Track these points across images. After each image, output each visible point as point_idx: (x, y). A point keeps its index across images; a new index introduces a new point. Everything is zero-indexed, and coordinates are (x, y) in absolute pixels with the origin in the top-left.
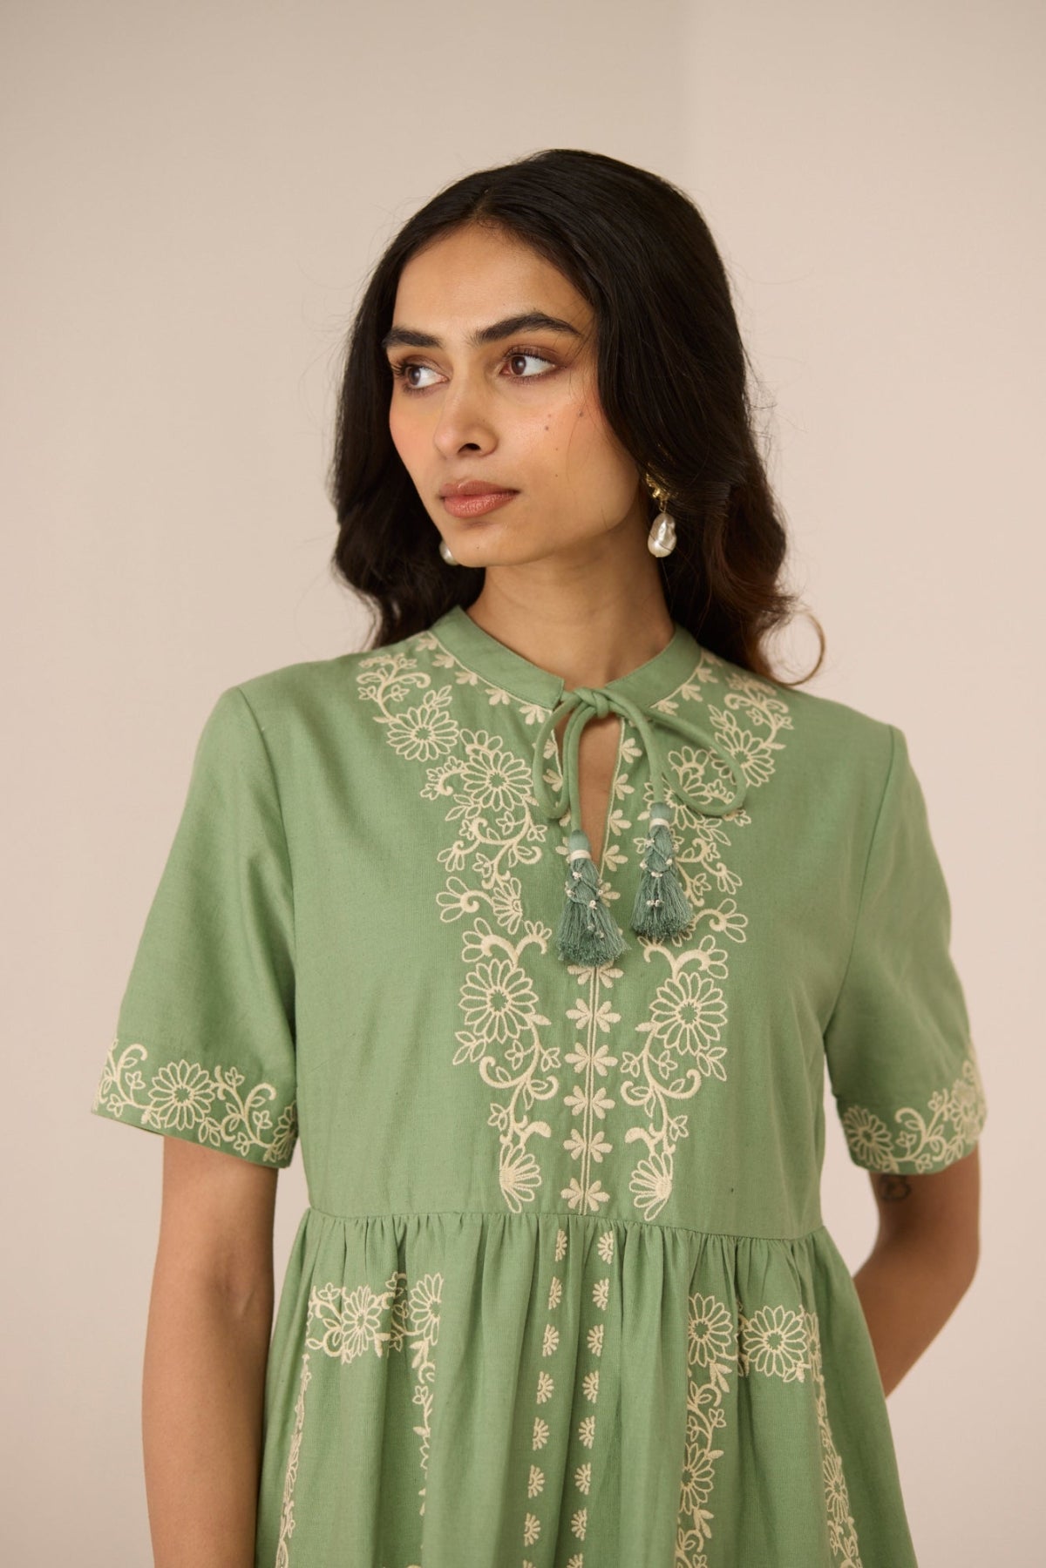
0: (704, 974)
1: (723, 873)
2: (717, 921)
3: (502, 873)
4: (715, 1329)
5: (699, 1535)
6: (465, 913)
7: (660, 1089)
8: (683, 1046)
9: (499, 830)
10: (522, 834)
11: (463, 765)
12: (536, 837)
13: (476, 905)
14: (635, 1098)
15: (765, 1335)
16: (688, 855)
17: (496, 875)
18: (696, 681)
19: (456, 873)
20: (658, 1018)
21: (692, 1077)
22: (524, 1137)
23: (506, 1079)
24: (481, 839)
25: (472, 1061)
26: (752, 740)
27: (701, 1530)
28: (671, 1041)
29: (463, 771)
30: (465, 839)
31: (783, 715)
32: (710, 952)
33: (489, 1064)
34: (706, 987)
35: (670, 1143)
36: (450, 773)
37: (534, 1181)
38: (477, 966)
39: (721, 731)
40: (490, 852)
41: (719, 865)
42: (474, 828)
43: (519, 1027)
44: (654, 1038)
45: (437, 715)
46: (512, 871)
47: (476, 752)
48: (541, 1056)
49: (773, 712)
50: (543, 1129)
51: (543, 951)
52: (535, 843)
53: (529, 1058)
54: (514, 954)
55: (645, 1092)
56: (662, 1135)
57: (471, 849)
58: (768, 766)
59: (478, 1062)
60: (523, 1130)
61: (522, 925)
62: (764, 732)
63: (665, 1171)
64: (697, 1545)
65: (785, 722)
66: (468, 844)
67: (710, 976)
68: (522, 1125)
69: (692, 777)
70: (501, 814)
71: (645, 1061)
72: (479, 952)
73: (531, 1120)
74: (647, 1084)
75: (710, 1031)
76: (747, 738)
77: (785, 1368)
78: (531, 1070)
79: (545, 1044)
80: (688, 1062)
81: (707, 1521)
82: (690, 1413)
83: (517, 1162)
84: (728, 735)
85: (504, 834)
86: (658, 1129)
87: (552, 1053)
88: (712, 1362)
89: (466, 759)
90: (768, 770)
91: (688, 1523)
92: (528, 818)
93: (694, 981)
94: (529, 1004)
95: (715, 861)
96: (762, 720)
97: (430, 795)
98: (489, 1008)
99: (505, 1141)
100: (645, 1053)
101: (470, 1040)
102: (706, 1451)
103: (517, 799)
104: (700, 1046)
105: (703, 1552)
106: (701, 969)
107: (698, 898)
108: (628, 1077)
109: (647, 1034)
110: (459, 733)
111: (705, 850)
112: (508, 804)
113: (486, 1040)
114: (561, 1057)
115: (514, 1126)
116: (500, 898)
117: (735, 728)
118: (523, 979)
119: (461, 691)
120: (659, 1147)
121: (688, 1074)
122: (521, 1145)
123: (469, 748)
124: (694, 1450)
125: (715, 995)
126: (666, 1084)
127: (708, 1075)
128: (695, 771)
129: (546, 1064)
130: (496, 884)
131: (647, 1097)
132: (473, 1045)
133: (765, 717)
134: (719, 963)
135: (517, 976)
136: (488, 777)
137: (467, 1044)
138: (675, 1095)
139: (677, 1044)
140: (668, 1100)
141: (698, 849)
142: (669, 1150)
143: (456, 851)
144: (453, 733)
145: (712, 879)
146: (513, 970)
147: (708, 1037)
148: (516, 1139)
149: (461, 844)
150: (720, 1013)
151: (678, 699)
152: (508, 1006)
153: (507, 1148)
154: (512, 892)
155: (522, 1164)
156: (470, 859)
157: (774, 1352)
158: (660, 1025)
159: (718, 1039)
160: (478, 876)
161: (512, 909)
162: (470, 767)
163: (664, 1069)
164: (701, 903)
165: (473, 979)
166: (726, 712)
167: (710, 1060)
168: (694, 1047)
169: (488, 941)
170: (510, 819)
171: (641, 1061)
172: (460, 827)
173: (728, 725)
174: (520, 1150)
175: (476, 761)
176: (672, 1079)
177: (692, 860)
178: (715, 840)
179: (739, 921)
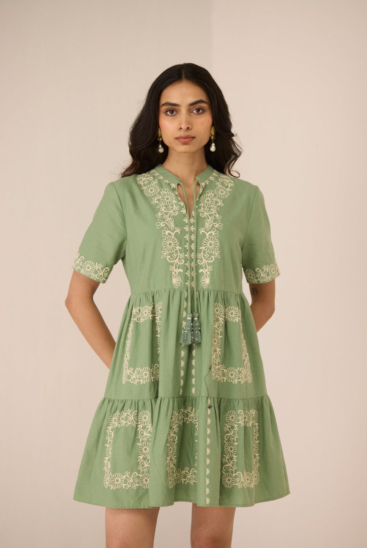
0: (213, 236)
1: (217, 216)
2: (216, 225)
3: (169, 218)
4: (220, 310)
5: (218, 353)
6: (162, 227)
7: (206, 261)
8: (210, 251)
9: (168, 209)
10: (173, 209)
11: (160, 196)
12: (176, 209)
13: (164, 225)
14: (200, 263)
15: (230, 312)
16: (210, 212)
17: (168, 218)
18: (213, 176)
19: (160, 218)
20: (204, 246)
21: (213, 258)
22: (177, 272)
23: (173, 261)
24: (164, 211)
25: (165, 257)
26: (224, 188)
27: (218, 352)
28: (207, 250)
29: (160, 197)
30: (161, 212)
31: (232, 183)
32: (214, 231)
33: (169, 258)
34: (214, 238)
35: (209, 272)
36: (158, 198)
37: (180, 281)
38: (165, 237)
39: (218, 186)
40: (166, 214)
41: (216, 214)
42: (163, 209)
43: (175, 250)
44: (204, 250)
45: (154, 186)
46: (172, 217)
47: (163, 193)
48: (180, 255)
49: (229, 183)
50: (181, 270)
51: (179, 234)
52: (176, 211)
53: (177, 256)
54: (173, 234)
55: (203, 262)
56: (207, 270)
57: (162, 214)
58: (228, 194)
59: (167, 258)
60: (177, 271)
61: (174, 228)
62: (227, 187)
63: (208, 277)
64: (218, 356)
65: (232, 185)
66: (162, 212)
67: (214, 236)
68: (177, 270)
69: (211, 196)
70: (169, 206)
71: (202, 256)
72: (165, 234)
73: (179, 269)
74: (203, 260)
75: (216, 248)
76: (223, 188)
77: (234, 319)
78: (178, 258)
79: (181, 253)
80: (211, 255)
81: (219, 351)
82: (215, 328)
83: (176, 278)
84: (219, 187)
85: (170, 210)
86: (206, 269)
87: (182, 255)
88: (220, 317)
89: (161, 195)
90: (228, 195)
91: (215, 351)
92: (174, 206)
93: (211, 238)
94: (177, 245)
95: (216, 213)
96: (227, 184)
97: (153, 203)
98: (168, 246)
99: (173, 273)
100: (202, 253)
101: (165, 253)
102: (219, 336)
103: (172, 202)
104: (214, 251)
105: (219, 357)
106: (213, 235)
107: (212, 221)
108: (199, 259)
109: (202, 249)
110: (159, 190)
111: (213, 211)
112: (170, 203)
113: (168, 253)
114: (184, 255)
115: (175, 270)
116: (169, 223)
117: (221, 186)
118: (175, 240)
119: (159, 180)
120: (206, 273)
121: (212, 257)
122: (177, 274)
123: (161, 193)
124: (216, 336)
125: (216, 240)
126: (207, 260)
127: (216, 257)
128: (212, 195)
129: (181, 257)
130: (168, 220)
131: (203, 263)
132: (165, 254)
133: (228, 184)
134: (217, 234)
135: (174, 239)
136: (166, 198)
137: (164, 254)
138: (209, 262)
139: (209, 251)
140: (208, 263)
141: (212, 211)
142: (208, 273)
143: (159, 214)
144: (158, 190)
145: (215, 217)
146: (173, 238)
147: (215, 249)
148: (176, 273)
149: (160, 212)
150: (218, 244)
151: (209, 180)
152: (172, 245)
153: (174, 275)
154: (172, 221)
155: (177, 278)
156: (162, 215)
157: (232, 316)
158: (205, 247)
159: (217, 249)
160: (164, 219)
161: (172, 225)
162: (162, 197)
163: (206, 256)
164: (213, 222)
165: (165, 240)
166: (219, 182)
167: (216, 254)
168: (212, 251)
169: (167, 232)
170: (170, 206)
171: (201, 255)
172: (160, 209)
173: (219, 185)
174: (176, 275)
175: (163, 195)
176: (208, 258)
177: (211, 213)
178: (216, 209)
179: (221, 225)
